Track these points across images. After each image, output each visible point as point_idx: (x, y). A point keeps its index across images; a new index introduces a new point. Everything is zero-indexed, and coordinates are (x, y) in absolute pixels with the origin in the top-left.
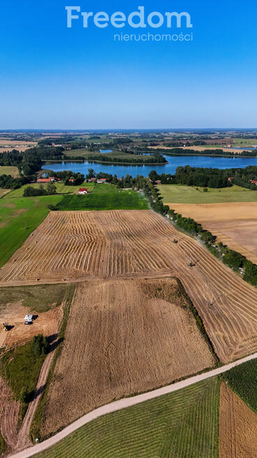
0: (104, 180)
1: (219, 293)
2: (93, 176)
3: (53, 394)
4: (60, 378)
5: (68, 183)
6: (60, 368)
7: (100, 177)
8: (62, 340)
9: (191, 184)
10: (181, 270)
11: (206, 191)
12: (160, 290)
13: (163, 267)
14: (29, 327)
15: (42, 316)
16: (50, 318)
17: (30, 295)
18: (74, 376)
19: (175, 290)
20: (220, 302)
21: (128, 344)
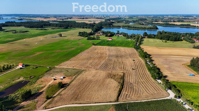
0: (122, 35)
1: (137, 80)
2: (118, 34)
3: (56, 99)
4: (61, 95)
5: (106, 36)
6: (63, 93)
7: (121, 34)
8: (68, 85)
9: (161, 39)
10: (128, 70)
11: (166, 42)
12: (114, 76)
13: (122, 68)
14: (61, 80)
15: (67, 78)
16: (69, 78)
17: (68, 71)
18: (66, 95)
19: (120, 77)
20: (135, 83)
21: (89, 90)
